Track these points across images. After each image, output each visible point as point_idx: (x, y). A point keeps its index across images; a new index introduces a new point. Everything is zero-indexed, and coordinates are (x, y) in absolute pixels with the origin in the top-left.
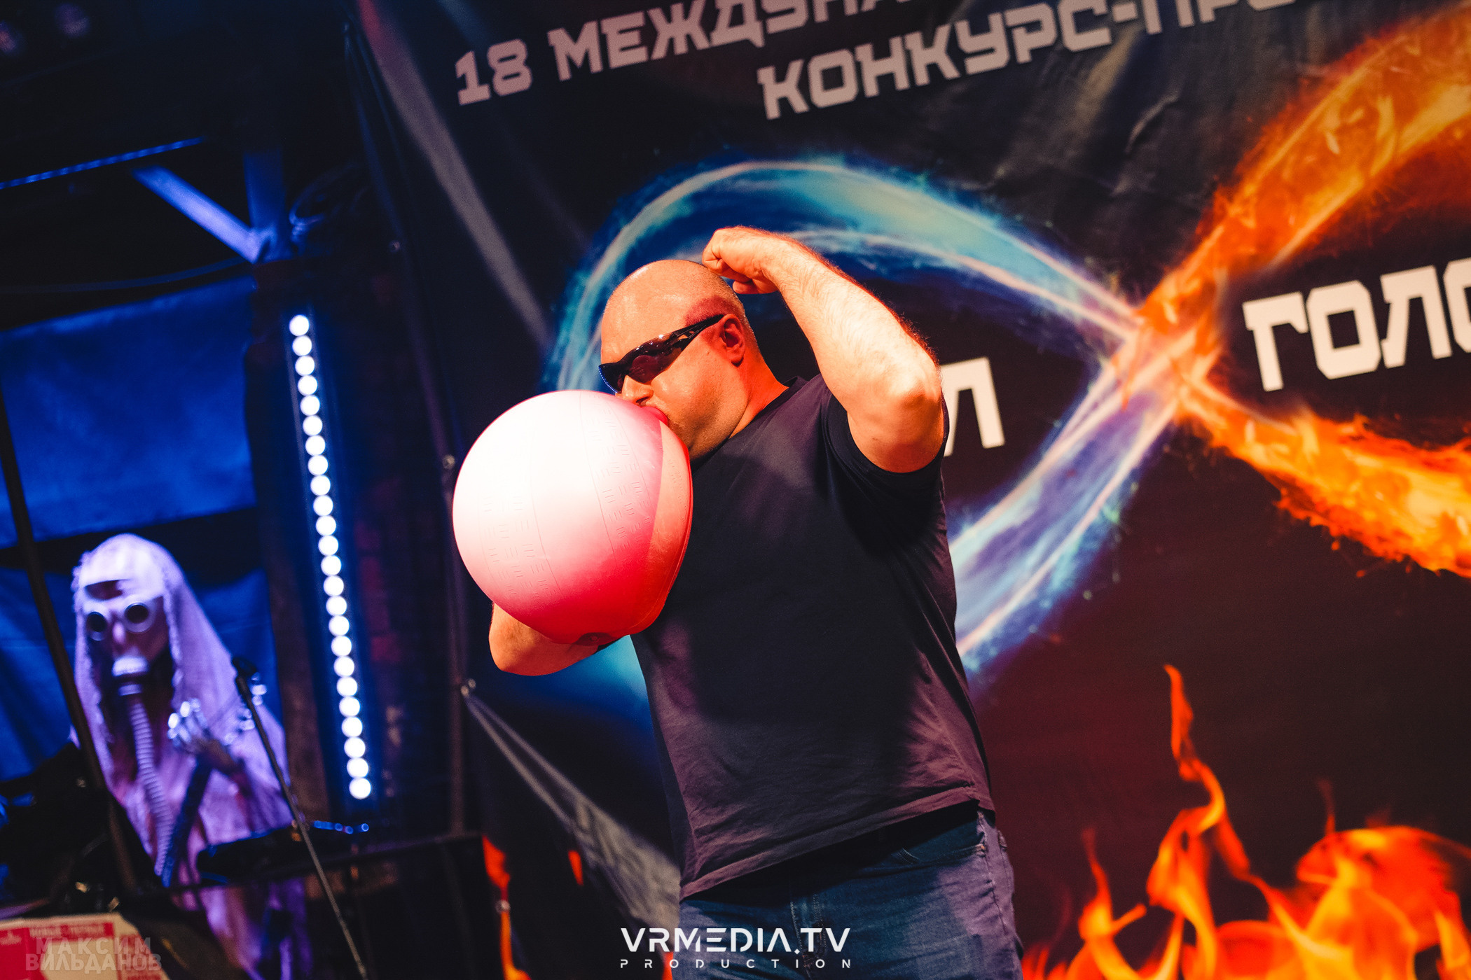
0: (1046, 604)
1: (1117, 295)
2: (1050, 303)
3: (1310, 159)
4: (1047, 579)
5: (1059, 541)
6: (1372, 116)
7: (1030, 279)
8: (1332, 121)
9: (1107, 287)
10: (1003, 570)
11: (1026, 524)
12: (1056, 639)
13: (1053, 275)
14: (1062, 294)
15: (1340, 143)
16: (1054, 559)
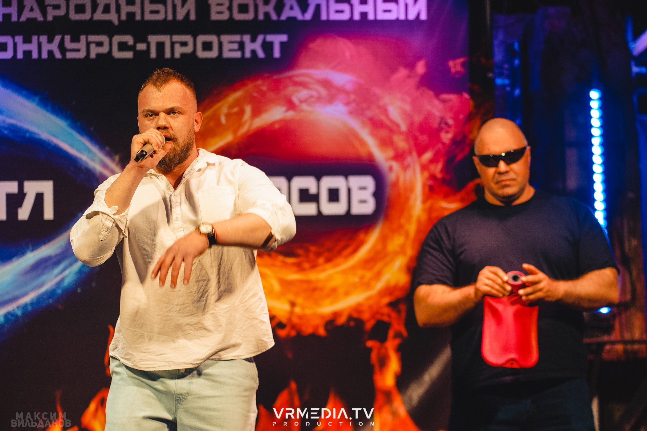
0: (59, 291)
1: (117, 164)
2: (86, 163)
3: (212, 124)
4: (62, 280)
5: (71, 265)
6: (242, 112)
7: (79, 151)
8: (225, 110)
9: (113, 160)
10: (42, 273)
11: (56, 256)
12: (60, 307)
13: (90, 151)
14: (93, 160)
15: (227, 120)
16: (67, 272)
